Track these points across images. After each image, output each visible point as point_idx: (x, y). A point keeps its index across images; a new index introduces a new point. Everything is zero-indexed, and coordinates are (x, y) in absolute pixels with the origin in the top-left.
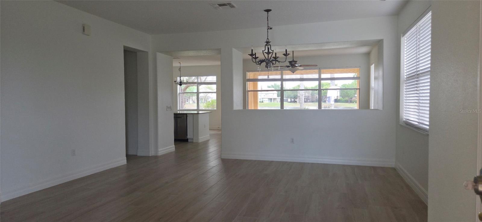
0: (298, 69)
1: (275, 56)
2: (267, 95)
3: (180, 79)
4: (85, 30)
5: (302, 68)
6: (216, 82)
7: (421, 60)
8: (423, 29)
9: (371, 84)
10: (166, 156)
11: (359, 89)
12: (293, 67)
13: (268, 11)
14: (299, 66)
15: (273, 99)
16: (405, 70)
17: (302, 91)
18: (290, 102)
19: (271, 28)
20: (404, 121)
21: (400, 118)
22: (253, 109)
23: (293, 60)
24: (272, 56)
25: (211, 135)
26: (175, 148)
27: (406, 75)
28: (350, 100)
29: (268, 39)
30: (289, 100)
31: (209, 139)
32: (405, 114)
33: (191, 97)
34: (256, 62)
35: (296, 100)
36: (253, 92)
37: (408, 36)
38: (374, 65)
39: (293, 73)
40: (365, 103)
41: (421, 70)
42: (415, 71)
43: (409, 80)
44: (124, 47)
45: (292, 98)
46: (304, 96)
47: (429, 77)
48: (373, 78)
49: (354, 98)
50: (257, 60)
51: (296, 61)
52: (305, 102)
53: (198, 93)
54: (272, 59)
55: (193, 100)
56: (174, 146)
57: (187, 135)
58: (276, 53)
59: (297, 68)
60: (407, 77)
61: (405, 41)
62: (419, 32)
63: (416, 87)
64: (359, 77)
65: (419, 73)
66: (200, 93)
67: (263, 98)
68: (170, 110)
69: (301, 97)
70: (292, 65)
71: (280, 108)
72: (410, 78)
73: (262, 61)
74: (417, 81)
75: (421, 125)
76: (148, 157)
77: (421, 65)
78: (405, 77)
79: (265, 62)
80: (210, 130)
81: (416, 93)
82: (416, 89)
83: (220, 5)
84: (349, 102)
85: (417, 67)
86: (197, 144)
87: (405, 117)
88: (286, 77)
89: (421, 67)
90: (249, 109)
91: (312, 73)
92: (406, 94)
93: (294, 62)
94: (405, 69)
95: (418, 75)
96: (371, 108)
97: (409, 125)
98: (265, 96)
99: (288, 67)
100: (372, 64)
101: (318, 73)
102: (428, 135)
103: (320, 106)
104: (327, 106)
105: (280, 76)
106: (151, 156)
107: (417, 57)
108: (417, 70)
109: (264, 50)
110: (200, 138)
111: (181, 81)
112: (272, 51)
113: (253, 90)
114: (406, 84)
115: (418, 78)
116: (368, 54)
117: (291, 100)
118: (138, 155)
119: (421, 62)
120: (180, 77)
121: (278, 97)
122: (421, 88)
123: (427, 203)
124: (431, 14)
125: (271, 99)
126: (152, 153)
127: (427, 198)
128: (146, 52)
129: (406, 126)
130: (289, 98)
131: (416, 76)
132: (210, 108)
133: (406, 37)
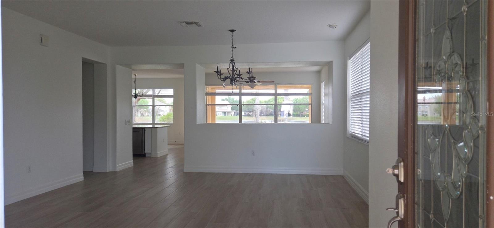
0: (257, 85)
1: (238, 74)
2: (221, 109)
3: (136, 92)
4: (43, 41)
5: (261, 84)
6: (173, 95)
7: (364, 81)
8: (365, 55)
9: (322, 99)
10: (124, 172)
11: (311, 104)
12: (252, 82)
13: (232, 31)
14: (257, 82)
15: (227, 112)
16: (351, 90)
17: (257, 106)
18: (244, 116)
19: (235, 48)
20: (350, 134)
21: (347, 131)
22: (211, 123)
23: (252, 76)
24: (236, 74)
25: (169, 150)
26: (134, 163)
27: (352, 94)
28: (301, 113)
29: (232, 57)
30: (243, 114)
31: (167, 154)
32: (351, 128)
33: (139, 110)
34: (221, 79)
35: (250, 114)
36: (211, 106)
37: (354, 59)
38: (324, 82)
39: (252, 88)
40: (316, 117)
41: (364, 90)
42: (359, 90)
43: (354, 98)
44: (83, 59)
45: (246, 112)
46: (259, 110)
47: (369, 96)
48: (324, 94)
49: (305, 112)
50: (222, 77)
51: (255, 77)
52: (260, 115)
53: (153, 106)
54: (236, 76)
55: (142, 113)
56: (133, 161)
57: (144, 150)
58: (239, 71)
59: (255, 83)
60: (353, 96)
61: (351, 64)
62: (362, 57)
63: (360, 104)
64: (312, 93)
65: (362, 92)
66: (156, 106)
68: (129, 124)
69: (256, 111)
70: (251, 81)
71: (238, 122)
72: (355, 96)
73: (226, 78)
74: (360, 99)
75: (364, 137)
76: (105, 173)
77: (364, 86)
78: (351, 95)
79: (230, 79)
80: (168, 144)
81: (360, 110)
82: (360, 106)
83: (188, 24)
84: (300, 116)
85: (361, 87)
86: (156, 159)
87: (351, 131)
88: (243, 91)
89: (364, 87)
90: (208, 123)
91: (269, 89)
92: (352, 110)
93: (252, 78)
94: (351, 88)
95: (361, 94)
96: (321, 122)
97: (354, 137)
98: (219, 109)
99: (247, 82)
100: (322, 82)
101: (274, 88)
102: (368, 145)
103: (276, 120)
104: (281, 120)
105: (239, 91)
106: (109, 172)
107: (361, 79)
108: (361, 90)
109: (229, 67)
110: (158, 153)
111: (136, 93)
112: (236, 69)
113: (210, 104)
114: (352, 101)
115: (361, 96)
116: (319, 72)
118: (94, 171)
119: (364, 83)
120: (136, 90)
121: (232, 110)
122: (364, 106)
123: (368, 203)
124: (370, 44)
125: (225, 113)
126: (109, 169)
127: (368, 197)
128: (105, 64)
129: (352, 138)
131: (359, 95)
132: (166, 122)
133: (351, 60)
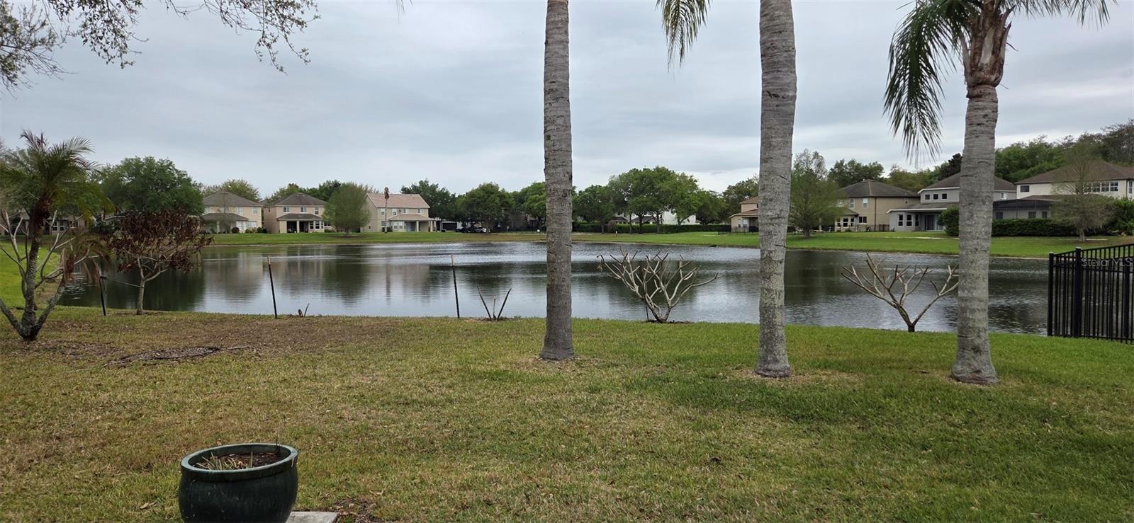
18: (461, 231)
30: (459, 226)
67: (390, 221)
117: (463, 225)
121: (429, 217)
130: (459, 221)
